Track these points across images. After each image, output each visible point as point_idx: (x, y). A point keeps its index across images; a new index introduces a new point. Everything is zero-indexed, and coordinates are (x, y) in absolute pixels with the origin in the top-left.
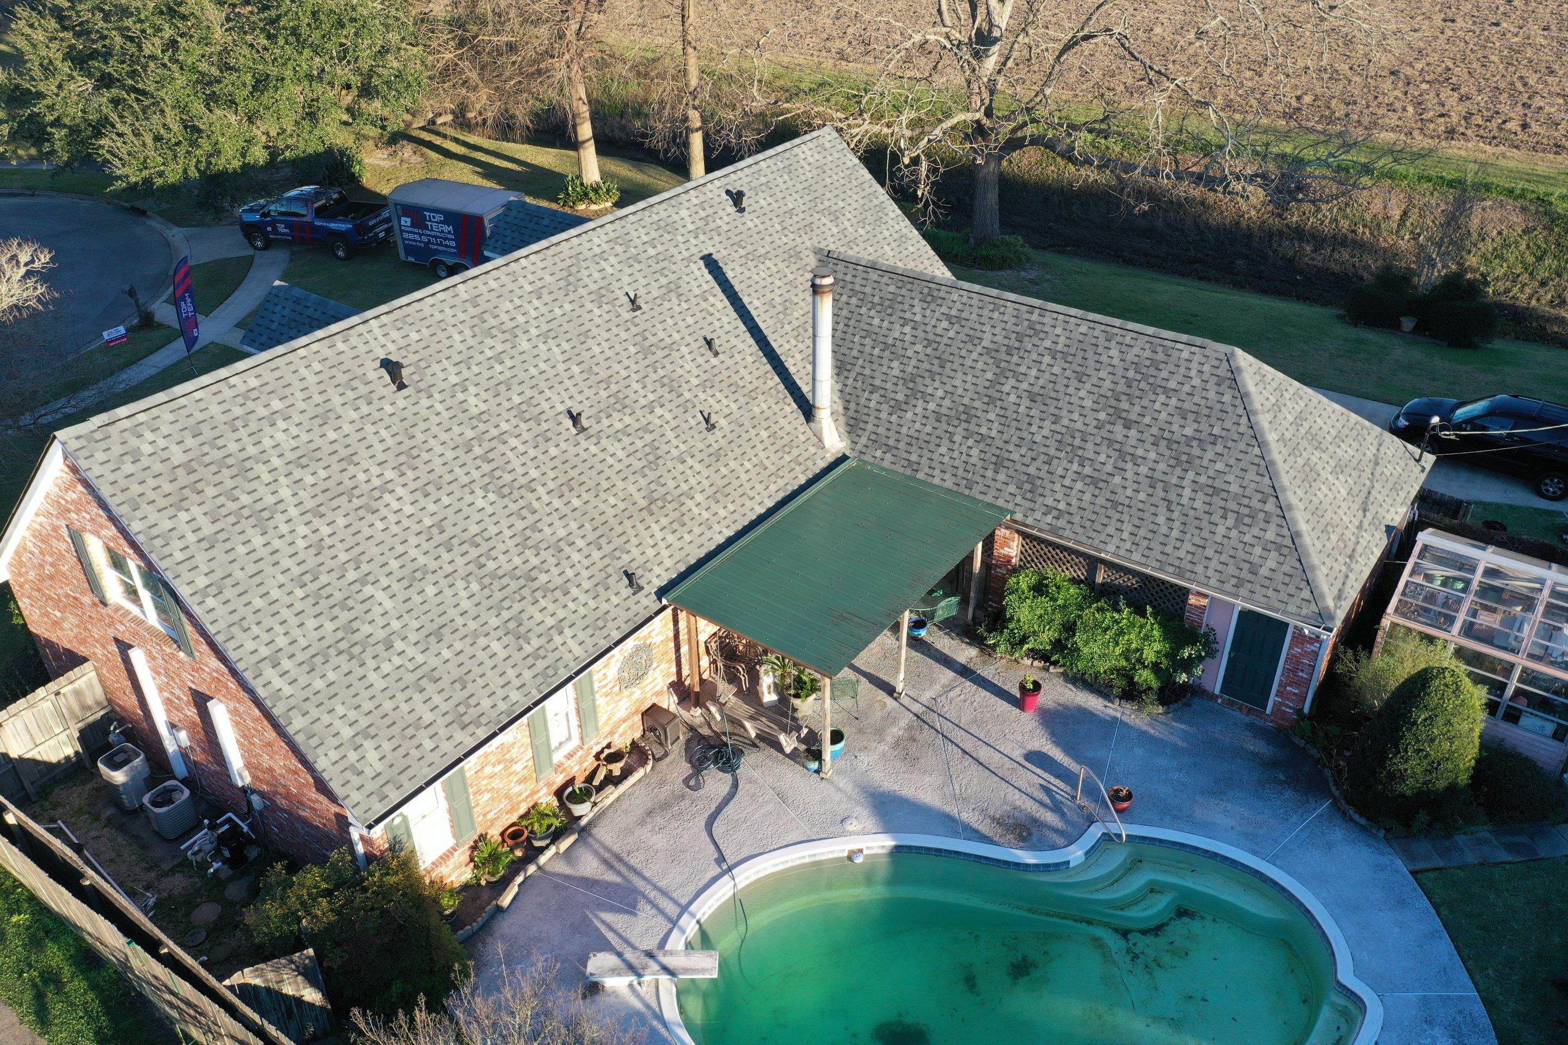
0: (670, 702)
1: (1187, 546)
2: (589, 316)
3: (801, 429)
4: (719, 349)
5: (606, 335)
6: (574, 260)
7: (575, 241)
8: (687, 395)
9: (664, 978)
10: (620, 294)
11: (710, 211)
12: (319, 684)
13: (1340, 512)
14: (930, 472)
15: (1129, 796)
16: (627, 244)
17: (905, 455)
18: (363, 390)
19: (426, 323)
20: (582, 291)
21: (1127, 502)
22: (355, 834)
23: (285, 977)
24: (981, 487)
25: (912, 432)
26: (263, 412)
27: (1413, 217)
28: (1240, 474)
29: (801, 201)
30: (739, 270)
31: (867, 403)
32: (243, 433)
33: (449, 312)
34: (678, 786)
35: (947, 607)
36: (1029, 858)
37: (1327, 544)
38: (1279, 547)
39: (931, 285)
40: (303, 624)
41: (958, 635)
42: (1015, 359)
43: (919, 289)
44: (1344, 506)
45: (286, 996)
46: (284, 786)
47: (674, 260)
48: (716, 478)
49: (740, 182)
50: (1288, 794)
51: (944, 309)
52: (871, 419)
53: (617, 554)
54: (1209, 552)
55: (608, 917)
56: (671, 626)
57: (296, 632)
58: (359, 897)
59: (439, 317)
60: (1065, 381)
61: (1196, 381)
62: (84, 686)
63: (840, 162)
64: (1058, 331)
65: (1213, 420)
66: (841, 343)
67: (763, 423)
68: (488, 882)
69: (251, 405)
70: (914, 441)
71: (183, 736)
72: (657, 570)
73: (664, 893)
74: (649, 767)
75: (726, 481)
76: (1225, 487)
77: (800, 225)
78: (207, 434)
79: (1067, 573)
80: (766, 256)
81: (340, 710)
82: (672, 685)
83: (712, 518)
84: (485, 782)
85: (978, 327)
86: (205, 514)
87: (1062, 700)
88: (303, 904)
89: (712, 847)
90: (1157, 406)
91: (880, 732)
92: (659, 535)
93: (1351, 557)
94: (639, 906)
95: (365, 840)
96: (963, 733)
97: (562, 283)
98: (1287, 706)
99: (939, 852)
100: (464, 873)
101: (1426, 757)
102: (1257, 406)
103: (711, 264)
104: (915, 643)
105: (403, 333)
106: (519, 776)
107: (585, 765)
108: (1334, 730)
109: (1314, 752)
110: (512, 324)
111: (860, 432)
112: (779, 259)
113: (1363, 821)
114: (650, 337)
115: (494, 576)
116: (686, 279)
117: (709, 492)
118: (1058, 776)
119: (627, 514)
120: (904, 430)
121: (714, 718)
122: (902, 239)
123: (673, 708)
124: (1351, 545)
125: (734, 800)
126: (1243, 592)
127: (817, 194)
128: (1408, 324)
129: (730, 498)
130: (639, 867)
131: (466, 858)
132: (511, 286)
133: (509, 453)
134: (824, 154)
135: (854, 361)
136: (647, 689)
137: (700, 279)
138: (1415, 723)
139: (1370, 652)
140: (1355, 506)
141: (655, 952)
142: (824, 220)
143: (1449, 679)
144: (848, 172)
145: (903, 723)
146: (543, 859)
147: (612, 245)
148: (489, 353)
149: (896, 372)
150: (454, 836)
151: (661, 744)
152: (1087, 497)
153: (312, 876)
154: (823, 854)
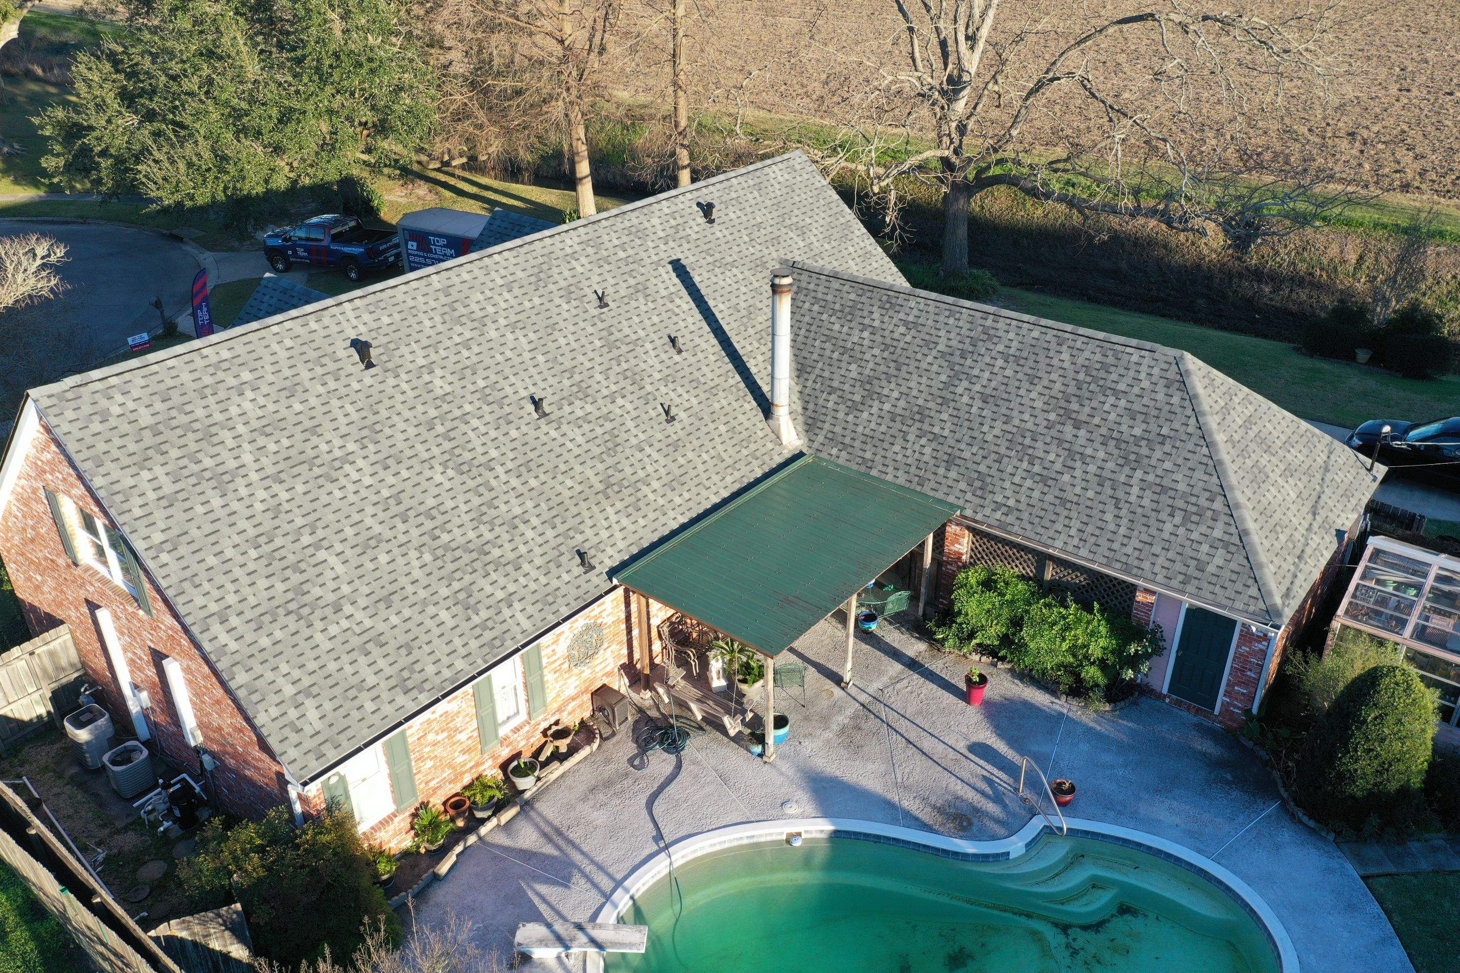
0: (621, 684)
1: (1135, 543)
2: (557, 310)
3: (760, 426)
4: (682, 347)
5: (572, 329)
6: (545, 258)
7: (548, 241)
8: (649, 388)
9: (592, 951)
10: (589, 291)
11: (680, 221)
12: (265, 642)
13: (1290, 514)
14: (884, 469)
15: (1072, 789)
16: (598, 246)
17: (860, 453)
18: (332, 367)
19: (398, 308)
20: (551, 287)
21: (1075, 499)
22: (293, 793)
23: (212, 931)
24: (932, 484)
25: (867, 431)
26: (232, 382)
27: (1369, 261)
28: (1189, 473)
29: (769, 216)
30: (706, 275)
31: (825, 403)
32: (211, 400)
33: (421, 299)
34: (624, 765)
35: (897, 601)
36: (968, 847)
37: (1275, 543)
38: (1226, 545)
39: (890, 293)
40: (254, 583)
41: (908, 630)
42: (969, 362)
43: (878, 296)
44: (1294, 508)
45: (213, 951)
46: (232, 745)
47: (643, 263)
48: (673, 467)
49: (711, 196)
50: (1235, 794)
51: (902, 316)
52: (829, 419)
53: (571, 533)
54: (1156, 549)
55: (543, 889)
56: (623, 607)
57: (246, 591)
58: (290, 854)
59: (411, 303)
60: (1017, 384)
61: (1146, 384)
62: (58, 648)
63: (809, 182)
64: (1011, 335)
65: (1161, 421)
66: (802, 347)
67: (722, 418)
68: (428, 851)
69: (221, 375)
70: (869, 440)
71: (144, 695)
72: (610, 551)
73: (600, 868)
74: (595, 746)
75: (682, 471)
76: (1174, 485)
77: (767, 238)
78: (176, 399)
79: (1016, 569)
80: (733, 264)
81: (284, 668)
82: (623, 667)
83: (668, 506)
84: (428, 749)
85: (933, 332)
86: (167, 474)
87: (1009, 694)
88: (236, 859)
89: (651, 825)
90: (1107, 407)
91: (825, 720)
92: (613, 518)
93: (1299, 557)
94: (574, 880)
95: (303, 799)
96: (908, 723)
97: (533, 279)
98: (1235, 706)
99: (877, 838)
100: (404, 840)
101: (1376, 757)
102: (1205, 407)
103: (679, 268)
104: (864, 635)
105: (375, 316)
106: (464, 746)
107: (532, 741)
108: (1284, 732)
109: (1262, 753)
110: (481, 314)
111: (817, 431)
112: (746, 267)
113: (1312, 824)
114: (616, 333)
115: (446, 547)
116: (654, 281)
117: (666, 479)
118: (1001, 769)
119: (583, 496)
120: (860, 429)
121: (663, 701)
122: (866, 256)
123: (623, 690)
124: (1300, 546)
125: (677, 780)
126: (1190, 588)
127: (785, 211)
128: (1363, 355)
129: (686, 487)
130: (577, 841)
131: (406, 825)
132: (482, 279)
133: (470, 433)
134: (794, 174)
135: (814, 364)
136: (597, 669)
137: (668, 282)
138: (1365, 721)
139: (1320, 655)
140: (1305, 509)
141: (584, 925)
142: (791, 234)
143: (1399, 678)
144: (816, 192)
145: (849, 712)
146: (484, 830)
147: (584, 246)
148: (457, 339)
149: (854, 374)
150: (395, 802)
151: (609, 724)
152: (1036, 494)
153: (249, 832)
154: (761, 836)
